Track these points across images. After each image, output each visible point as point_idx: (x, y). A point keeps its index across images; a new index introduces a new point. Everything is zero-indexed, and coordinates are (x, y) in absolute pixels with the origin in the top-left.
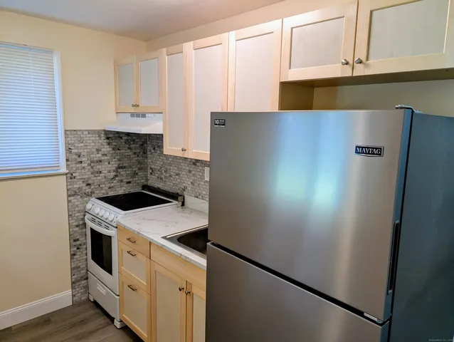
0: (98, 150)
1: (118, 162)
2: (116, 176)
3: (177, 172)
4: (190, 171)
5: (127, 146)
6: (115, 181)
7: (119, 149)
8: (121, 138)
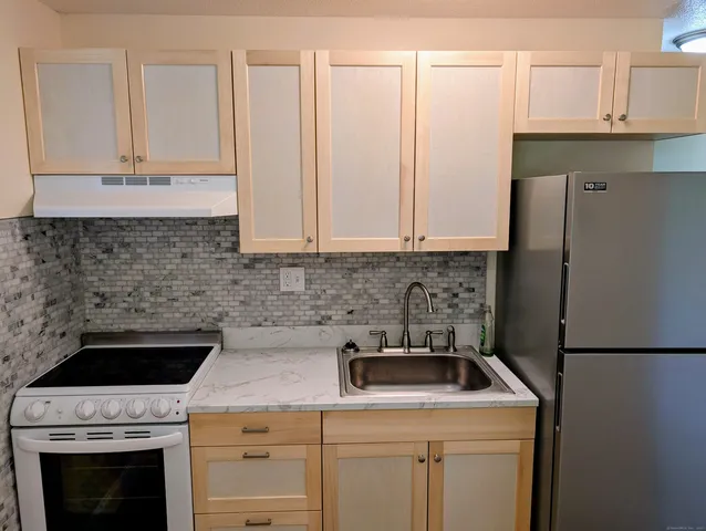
0: (14, 269)
1: (45, 292)
2: (45, 325)
3: (196, 288)
4: (235, 282)
5: (54, 252)
6: (45, 338)
7: (44, 262)
8: (44, 233)
